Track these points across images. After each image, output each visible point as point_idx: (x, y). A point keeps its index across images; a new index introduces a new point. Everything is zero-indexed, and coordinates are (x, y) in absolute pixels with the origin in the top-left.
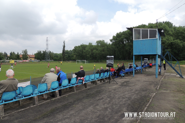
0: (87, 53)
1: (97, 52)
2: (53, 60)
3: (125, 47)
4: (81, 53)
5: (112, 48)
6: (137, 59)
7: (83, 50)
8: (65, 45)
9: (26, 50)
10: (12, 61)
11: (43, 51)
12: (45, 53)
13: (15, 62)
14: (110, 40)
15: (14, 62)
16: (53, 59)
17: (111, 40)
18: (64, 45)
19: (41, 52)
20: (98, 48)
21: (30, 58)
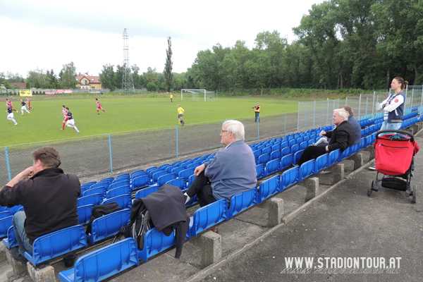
0: (228, 70)
1: (255, 66)
2: (145, 90)
3: (335, 49)
4: (212, 69)
5: (304, 54)
6: (372, 84)
7: (218, 62)
8: (171, 47)
9: (72, 64)
10: (28, 93)
11: (118, 67)
12: (122, 71)
13: (33, 94)
14: (294, 29)
15: (31, 95)
16: (145, 87)
17: (296, 31)
18: (170, 49)
19: (112, 69)
20: (258, 56)
21: (90, 83)
